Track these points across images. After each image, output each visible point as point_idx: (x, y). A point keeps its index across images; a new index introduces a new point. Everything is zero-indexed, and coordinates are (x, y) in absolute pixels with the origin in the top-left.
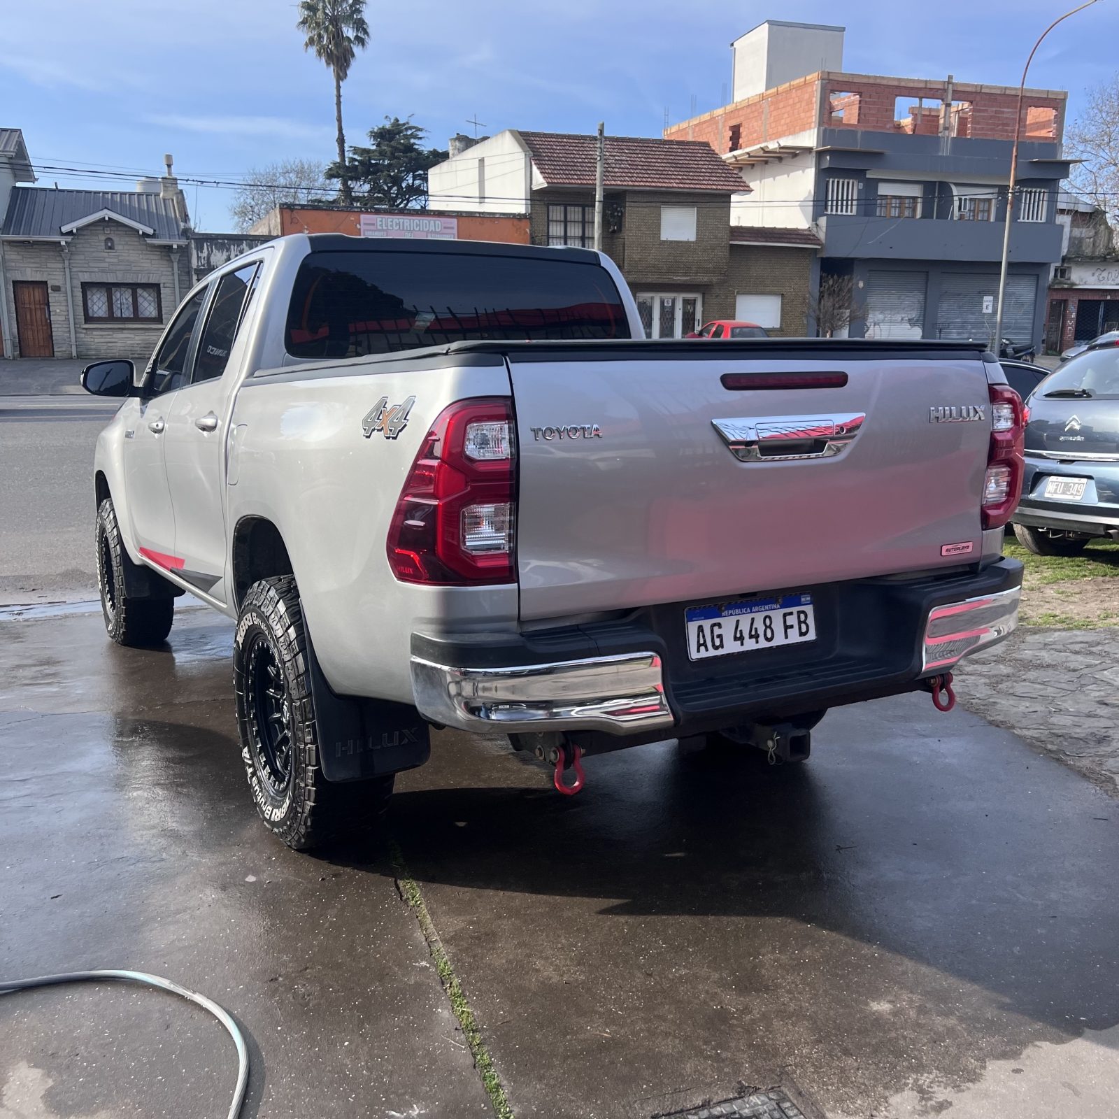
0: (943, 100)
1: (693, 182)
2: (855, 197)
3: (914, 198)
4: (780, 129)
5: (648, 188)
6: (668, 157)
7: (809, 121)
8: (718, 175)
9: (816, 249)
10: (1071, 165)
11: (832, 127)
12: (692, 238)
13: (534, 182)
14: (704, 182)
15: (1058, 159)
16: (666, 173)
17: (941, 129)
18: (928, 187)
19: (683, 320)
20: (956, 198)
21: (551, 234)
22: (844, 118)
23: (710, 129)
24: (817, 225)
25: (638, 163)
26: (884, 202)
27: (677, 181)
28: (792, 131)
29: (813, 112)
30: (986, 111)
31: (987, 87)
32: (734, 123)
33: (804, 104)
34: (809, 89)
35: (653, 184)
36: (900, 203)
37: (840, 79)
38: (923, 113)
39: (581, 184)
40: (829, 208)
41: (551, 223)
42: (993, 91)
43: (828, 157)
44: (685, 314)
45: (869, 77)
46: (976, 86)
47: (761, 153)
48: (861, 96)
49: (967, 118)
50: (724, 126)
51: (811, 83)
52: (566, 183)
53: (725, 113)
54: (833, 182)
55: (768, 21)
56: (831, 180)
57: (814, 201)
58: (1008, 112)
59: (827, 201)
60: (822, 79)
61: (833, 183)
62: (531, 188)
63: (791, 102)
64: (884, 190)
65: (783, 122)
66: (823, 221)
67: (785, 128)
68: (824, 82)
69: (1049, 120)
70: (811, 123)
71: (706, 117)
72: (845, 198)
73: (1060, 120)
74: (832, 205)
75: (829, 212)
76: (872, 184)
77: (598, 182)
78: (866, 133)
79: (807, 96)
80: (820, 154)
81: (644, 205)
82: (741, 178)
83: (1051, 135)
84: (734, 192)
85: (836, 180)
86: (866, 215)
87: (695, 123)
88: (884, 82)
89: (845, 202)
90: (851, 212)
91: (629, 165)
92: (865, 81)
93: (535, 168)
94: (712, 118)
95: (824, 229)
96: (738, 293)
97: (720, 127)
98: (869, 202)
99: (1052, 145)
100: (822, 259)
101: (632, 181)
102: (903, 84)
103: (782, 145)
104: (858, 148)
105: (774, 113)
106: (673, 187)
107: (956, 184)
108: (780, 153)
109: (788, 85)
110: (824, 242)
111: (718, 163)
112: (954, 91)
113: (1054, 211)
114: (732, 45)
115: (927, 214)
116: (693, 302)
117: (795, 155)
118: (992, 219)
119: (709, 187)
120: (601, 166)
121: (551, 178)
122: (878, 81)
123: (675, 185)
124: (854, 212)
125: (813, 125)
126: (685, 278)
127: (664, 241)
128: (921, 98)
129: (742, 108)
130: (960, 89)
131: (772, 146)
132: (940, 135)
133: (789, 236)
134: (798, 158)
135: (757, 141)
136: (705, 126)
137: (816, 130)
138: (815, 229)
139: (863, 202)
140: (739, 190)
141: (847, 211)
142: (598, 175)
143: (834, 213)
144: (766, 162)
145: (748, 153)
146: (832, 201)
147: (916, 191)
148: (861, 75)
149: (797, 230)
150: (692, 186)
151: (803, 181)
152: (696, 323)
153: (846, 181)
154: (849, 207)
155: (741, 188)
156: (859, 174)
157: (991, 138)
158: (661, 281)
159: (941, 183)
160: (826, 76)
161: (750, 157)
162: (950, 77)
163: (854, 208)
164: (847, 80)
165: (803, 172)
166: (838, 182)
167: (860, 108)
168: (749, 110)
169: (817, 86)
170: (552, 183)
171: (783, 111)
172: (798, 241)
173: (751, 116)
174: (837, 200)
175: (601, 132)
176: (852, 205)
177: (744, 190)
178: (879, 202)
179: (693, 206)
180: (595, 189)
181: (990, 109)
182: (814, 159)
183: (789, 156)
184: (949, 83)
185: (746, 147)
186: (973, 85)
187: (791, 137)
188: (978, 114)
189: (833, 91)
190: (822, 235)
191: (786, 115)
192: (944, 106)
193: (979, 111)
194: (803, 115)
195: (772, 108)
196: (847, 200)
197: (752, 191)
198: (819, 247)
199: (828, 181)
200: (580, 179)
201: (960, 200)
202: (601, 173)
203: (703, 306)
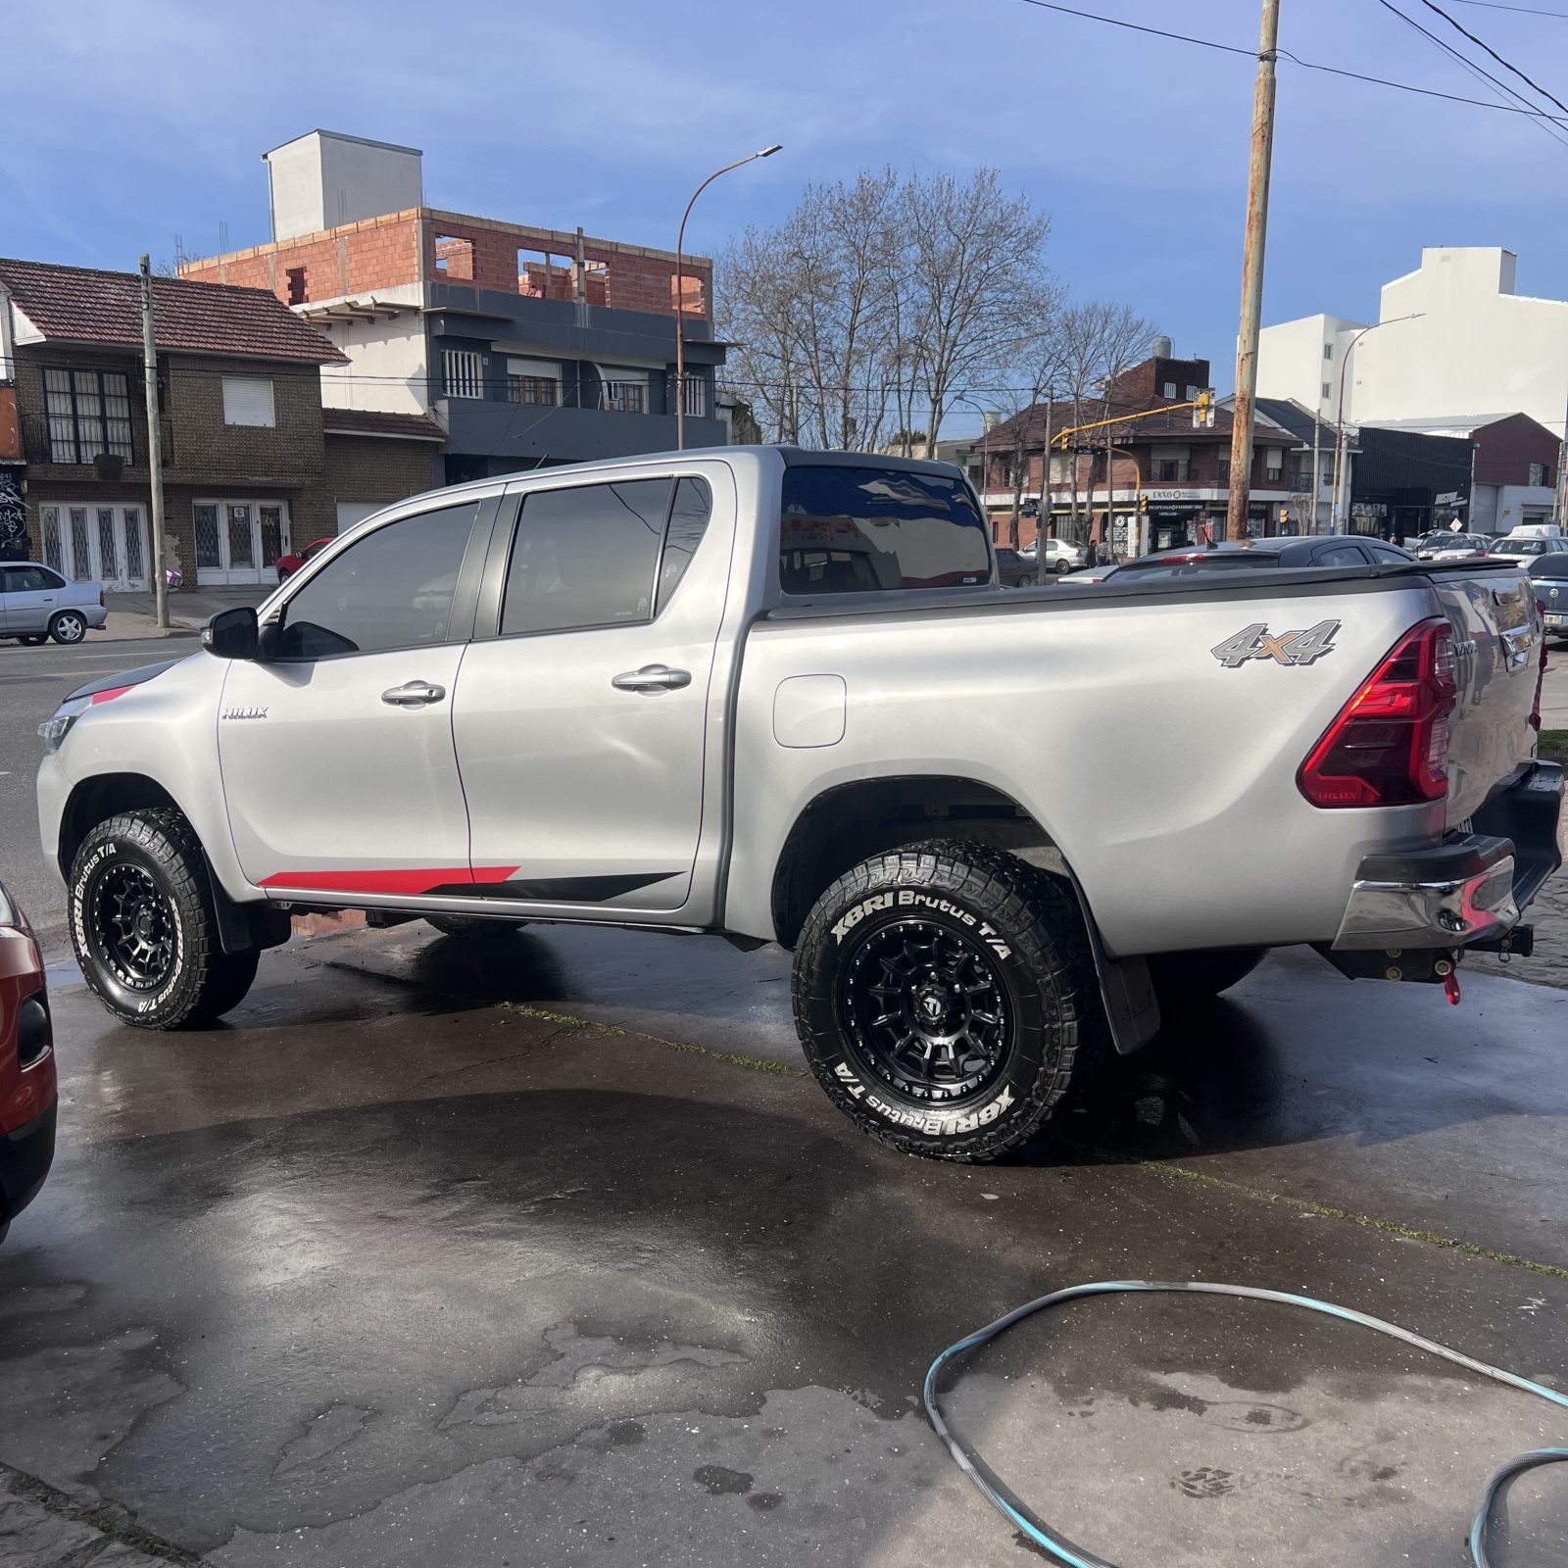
0: (574, 258)
1: (266, 345)
2: (480, 377)
3: (553, 381)
4: (366, 279)
5: (202, 351)
6: (220, 308)
7: (410, 271)
8: (297, 337)
9: (437, 442)
10: (728, 349)
11: (442, 283)
12: (271, 423)
13: (17, 333)
14: (281, 346)
15: (710, 341)
16: (223, 330)
17: (576, 294)
18: (568, 366)
19: (263, 537)
20: (604, 384)
21: (50, 411)
22: (449, 271)
23: (255, 272)
24: (435, 410)
25: (178, 314)
26: (516, 384)
27: (243, 343)
28: (385, 283)
29: (415, 261)
30: (625, 275)
31: (624, 246)
32: (294, 265)
33: (399, 248)
34: (406, 230)
35: (209, 346)
36: (535, 387)
37: (446, 220)
38: (553, 273)
39: (100, 340)
40: (449, 388)
41: (49, 395)
42: (630, 252)
43: (442, 322)
44: (264, 528)
45: (481, 220)
46: (611, 243)
47: (348, 311)
48: (474, 244)
49: (603, 284)
50: (277, 269)
51: (408, 222)
52: (77, 338)
53: (278, 251)
54: (450, 354)
55: (319, 131)
56: (447, 352)
57: (427, 379)
58: (651, 279)
59: (445, 380)
60: (423, 218)
61: (450, 356)
62: (13, 343)
63: (380, 243)
64: (515, 368)
65: (370, 269)
66: (443, 406)
67: (374, 278)
68: (426, 221)
69: (695, 293)
70: (412, 274)
71: (248, 253)
72: (467, 377)
73: (707, 292)
74: (452, 386)
75: (449, 394)
76: (500, 359)
77: (146, 340)
78: (485, 293)
79: (402, 238)
80: (430, 317)
81: (197, 374)
82: (331, 343)
83: (699, 310)
84: (326, 361)
85: (453, 353)
86: (496, 399)
87: (229, 261)
88: (502, 229)
89: (467, 383)
90: (477, 395)
91: (166, 316)
92: (478, 225)
93: (18, 313)
94: (257, 257)
95: (447, 417)
96: (338, 500)
97: (272, 270)
98: (498, 383)
99: (703, 323)
100: (446, 456)
101: (177, 340)
102: (525, 233)
103: (378, 301)
104: (478, 312)
105: (355, 258)
106: (239, 351)
107: (603, 365)
108: (375, 311)
109: (373, 220)
110: (448, 433)
111: (294, 321)
112: (585, 247)
113: (713, 404)
114: (265, 156)
115: (569, 403)
116: (276, 512)
117: (393, 316)
118: (645, 411)
119: (289, 353)
120: (150, 318)
121: (50, 329)
122: (494, 227)
123: (241, 348)
124: (481, 396)
125: (416, 277)
126: (265, 479)
127: (230, 427)
128: (547, 253)
129: (305, 246)
130: (593, 245)
131: (364, 300)
132: (575, 301)
133: (401, 424)
134: (398, 319)
135: (332, 294)
136: (245, 266)
137: (421, 284)
138: (433, 416)
139: (490, 384)
140: (331, 360)
141: (471, 394)
142: (145, 330)
143: (455, 395)
144: (350, 323)
145: (327, 309)
146: (451, 380)
147: (553, 372)
148: (472, 218)
149: (409, 416)
150: (265, 351)
151: (410, 352)
152: (283, 541)
153: (466, 354)
154: (474, 389)
155: (333, 357)
156: (481, 346)
157: (634, 310)
158: (229, 482)
159: (583, 362)
160: (427, 215)
161: (329, 314)
162: (580, 230)
163: (480, 390)
164: (455, 221)
165: (408, 339)
166: (456, 355)
167: (474, 260)
168: (315, 250)
169: (416, 228)
170: (54, 336)
171: (369, 255)
172: (415, 431)
173: (320, 258)
174: (458, 380)
175: (146, 269)
176: (477, 387)
177: (339, 360)
178: (509, 383)
179: (269, 379)
180: (143, 351)
181: (629, 274)
182: (422, 323)
183: (386, 318)
184: (579, 237)
185: (316, 299)
186: (607, 242)
187: (384, 290)
188: (616, 279)
189: (439, 235)
190: (444, 424)
191: (374, 262)
192: (576, 265)
193: (618, 275)
194: (399, 263)
195: (352, 250)
196: (470, 380)
197: (350, 361)
198: (443, 440)
199: (444, 353)
200: (97, 333)
201: (609, 385)
202: (152, 327)
203: (291, 517)
